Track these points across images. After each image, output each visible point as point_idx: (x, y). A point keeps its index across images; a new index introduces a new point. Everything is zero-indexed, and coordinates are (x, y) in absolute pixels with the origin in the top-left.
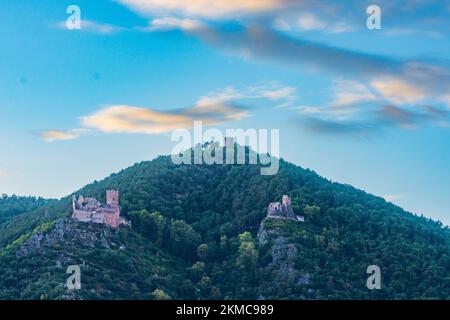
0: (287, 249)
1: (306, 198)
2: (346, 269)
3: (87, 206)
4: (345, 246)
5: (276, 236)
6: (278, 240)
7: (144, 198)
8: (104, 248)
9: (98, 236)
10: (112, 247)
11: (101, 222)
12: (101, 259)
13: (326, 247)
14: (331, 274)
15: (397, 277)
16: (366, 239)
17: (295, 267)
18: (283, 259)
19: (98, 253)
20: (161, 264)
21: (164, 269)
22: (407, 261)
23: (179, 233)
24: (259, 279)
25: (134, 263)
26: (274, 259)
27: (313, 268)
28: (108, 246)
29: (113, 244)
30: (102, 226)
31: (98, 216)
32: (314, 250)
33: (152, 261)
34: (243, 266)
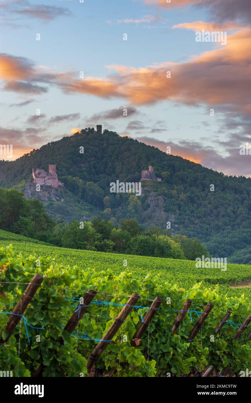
0: (158, 199)
1: (160, 166)
2: (192, 212)
3: (41, 175)
4: (189, 197)
5: (149, 192)
6: (151, 194)
7: (65, 168)
8: (53, 201)
9: (49, 193)
10: (57, 200)
11: (50, 185)
12: (53, 208)
13: (178, 197)
14: (186, 215)
15: (223, 216)
16: (200, 192)
17: (165, 211)
18: (156, 206)
19: (51, 204)
20: (85, 210)
21: (87, 213)
22: (226, 206)
23: (91, 190)
24: (145, 219)
25: (71, 210)
26: (151, 206)
27: (175, 211)
28: (55, 200)
29: (58, 198)
30: (50, 187)
31: (48, 181)
32: (173, 200)
33: (81, 208)
34: (133, 211)
